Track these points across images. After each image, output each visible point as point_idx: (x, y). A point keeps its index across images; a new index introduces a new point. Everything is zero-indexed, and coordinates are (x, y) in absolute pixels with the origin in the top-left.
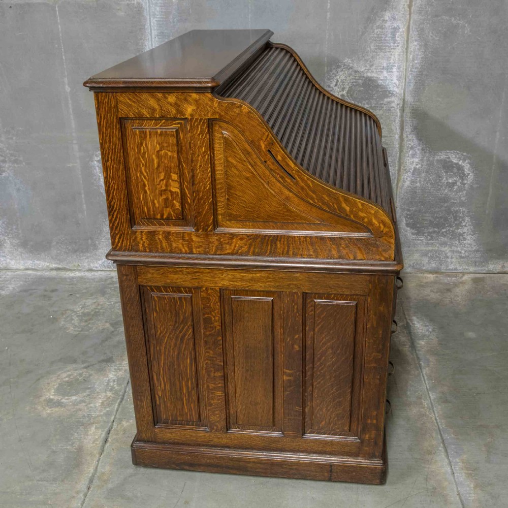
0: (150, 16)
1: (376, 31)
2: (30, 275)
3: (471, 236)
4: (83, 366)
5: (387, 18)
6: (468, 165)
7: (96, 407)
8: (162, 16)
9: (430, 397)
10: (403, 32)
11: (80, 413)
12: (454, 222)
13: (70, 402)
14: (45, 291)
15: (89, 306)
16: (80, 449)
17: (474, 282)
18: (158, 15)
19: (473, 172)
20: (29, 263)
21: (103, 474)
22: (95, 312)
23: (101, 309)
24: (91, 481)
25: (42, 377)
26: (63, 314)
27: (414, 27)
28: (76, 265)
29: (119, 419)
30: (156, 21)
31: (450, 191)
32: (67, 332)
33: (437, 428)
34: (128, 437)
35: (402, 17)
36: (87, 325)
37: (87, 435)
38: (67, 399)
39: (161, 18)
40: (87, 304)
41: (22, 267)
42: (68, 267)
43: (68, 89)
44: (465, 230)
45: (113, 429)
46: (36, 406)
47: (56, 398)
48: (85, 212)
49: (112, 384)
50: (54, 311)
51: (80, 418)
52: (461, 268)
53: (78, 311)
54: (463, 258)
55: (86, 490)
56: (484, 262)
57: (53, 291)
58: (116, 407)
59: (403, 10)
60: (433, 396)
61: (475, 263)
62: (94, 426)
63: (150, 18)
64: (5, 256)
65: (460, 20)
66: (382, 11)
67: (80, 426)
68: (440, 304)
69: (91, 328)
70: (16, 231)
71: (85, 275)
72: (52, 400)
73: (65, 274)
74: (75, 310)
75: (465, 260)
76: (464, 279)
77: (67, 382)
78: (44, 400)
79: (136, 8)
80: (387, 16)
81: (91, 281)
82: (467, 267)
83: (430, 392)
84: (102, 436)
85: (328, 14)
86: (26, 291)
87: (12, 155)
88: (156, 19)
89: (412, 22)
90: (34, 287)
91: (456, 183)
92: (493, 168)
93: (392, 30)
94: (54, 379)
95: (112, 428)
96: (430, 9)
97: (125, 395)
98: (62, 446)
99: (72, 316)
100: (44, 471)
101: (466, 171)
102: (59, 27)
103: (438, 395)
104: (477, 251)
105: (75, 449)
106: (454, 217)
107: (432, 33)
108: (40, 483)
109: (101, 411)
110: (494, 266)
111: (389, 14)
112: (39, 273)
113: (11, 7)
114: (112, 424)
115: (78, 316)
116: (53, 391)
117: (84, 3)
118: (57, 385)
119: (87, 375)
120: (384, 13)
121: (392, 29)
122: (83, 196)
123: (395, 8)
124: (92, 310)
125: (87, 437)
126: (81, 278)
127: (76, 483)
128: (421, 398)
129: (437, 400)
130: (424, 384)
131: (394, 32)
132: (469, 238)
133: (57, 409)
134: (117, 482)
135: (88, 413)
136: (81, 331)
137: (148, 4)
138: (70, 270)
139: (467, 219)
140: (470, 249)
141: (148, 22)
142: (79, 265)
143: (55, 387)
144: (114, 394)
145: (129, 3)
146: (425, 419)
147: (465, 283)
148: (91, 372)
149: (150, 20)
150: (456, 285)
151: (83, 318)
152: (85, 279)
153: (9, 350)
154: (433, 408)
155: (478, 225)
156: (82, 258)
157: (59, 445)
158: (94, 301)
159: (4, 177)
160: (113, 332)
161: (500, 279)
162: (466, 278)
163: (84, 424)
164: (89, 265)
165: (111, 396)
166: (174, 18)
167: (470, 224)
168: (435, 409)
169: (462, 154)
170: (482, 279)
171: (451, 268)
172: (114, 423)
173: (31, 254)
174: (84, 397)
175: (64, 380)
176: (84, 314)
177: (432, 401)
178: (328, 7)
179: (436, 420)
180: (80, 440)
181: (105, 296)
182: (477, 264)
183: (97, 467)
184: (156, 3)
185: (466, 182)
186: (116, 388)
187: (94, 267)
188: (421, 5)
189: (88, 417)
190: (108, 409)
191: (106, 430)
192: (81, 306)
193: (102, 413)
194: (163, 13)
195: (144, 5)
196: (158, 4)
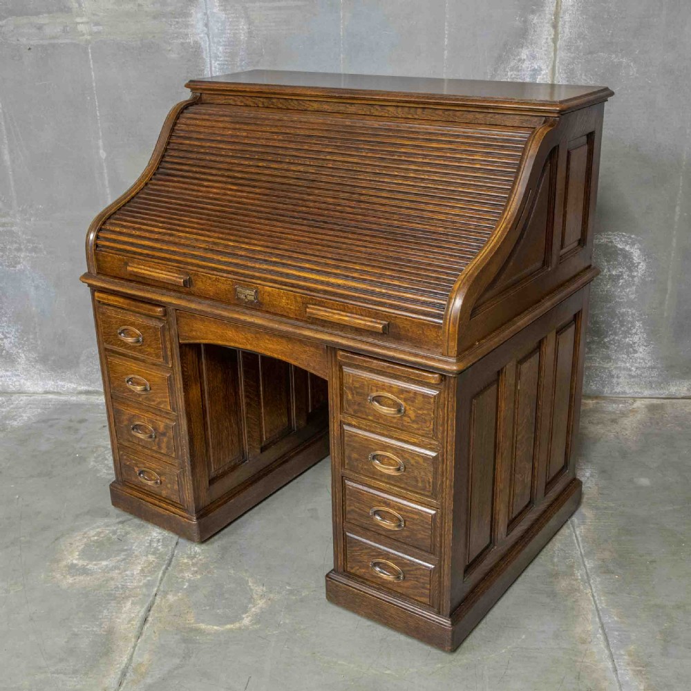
0: (210, 59)
1: (509, 74)
2: (50, 401)
3: (644, 348)
4: (118, 520)
5: (524, 56)
6: (638, 251)
7: (133, 574)
8: (226, 59)
9: (585, 565)
10: (546, 74)
11: (112, 583)
12: (620, 329)
13: (99, 568)
14: (71, 421)
16: (111, 632)
17: (649, 410)
18: (220, 57)
19: (645, 260)
20: (50, 385)
21: (141, 664)
24: (124, 674)
25: (63, 535)
26: (93, 452)
27: (561, 67)
29: (164, 591)
30: (219, 64)
31: (614, 286)
32: (98, 475)
33: (594, 608)
34: (175, 615)
35: (545, 54)
37: (121, 613)
38: (95, 565)
39: (227, 61)
41: (41, 390)
42: (101, 390)
43: (103, 154)
44: (636, 339)
45: (156, 604)
46: (54, 574)
47: (81, 563)
49: (155, 545)
50: (81, 448)
51: (112, 590)
52: (631, 391)
54: (634, 377)
55: (116, 686)
56: (662, 383)
57: (81, 421)
58: (160, 575)
59: (546, 45)
60: (589, 564)
61: (650, 385)
62: (130, 602)
63: (211, 61)
64: (18, 375)
65: (622, 58)
66: (517, 47)
67: (112, 600)
68: (602, 439)
70: (34, 342)
72: (76, 565)
73: (97, 399)
75: (636, 380)
76: (635, 405)
77: (96, 542)
78: (65, 566)
79: (192, 48)
80: (524, 54)
82: (639, 391)
83: (585, 559)
84: (140, 615)
85: (446, 52)
86: (44, 421)
87: (29, 241)
88: (218, 62)
89: (558, 61)
90: (56, 417)
91: (622, 275)
92: (673, 255)
93: (531, 73)
94: (78, 538)
95: (154, 604)
96: (582, 44)
97: (173, 560)
98: (87, 628)
99: (105, 454)
100: (61, 660)
101: (636, 260)
102: (93, 73)
103: (596, 563)
104: (652, 368)
105: (104, 631)
106: (620, 321)
107: (585, 75)
108: (55, 675)
109: (139, 581)
110: (676, 388)
111: (526, 50)
112: (63, 398)
113: (29, 49)
114: (155, 599)
116: (77, 553)
117: (124, 42)
118: (83, 546)
119: (123, 533)
120: (520, 50)
121: (531, 71)
123: (535, 43)
125: (120, 615)
127: (104, 676)
128: (572, 567)
129: (594, 570)
130: (578, 548)
131: (534, 74)
132: (641, 350)
133: (82, 578)
134: (158, 676)
135: (123, 583)
137: (208, 43)
139: (638, 324)
140: (643, 365)
141: (209, 66)
143: (80, 548)
144: (157, 558)
145: (183, 41)
146: (579, 595)
147: (637, 412)
148: (128, 529)
149: (211, 64)
150: (624, 414)
153: (20, 499)
154: (589, 581)
155: (653, 333)
157: (83, 626)
159: (19, 270)
161: (685, 406)
162: (638, 404)
163: (117, 597)
165: (153, 561)
166: (242, 60)
167: (643, 331)
168: (592, 581)
169: (628, 237)
170: (661, 407)
171: (618, 391)
172: (157, 597)
173: (53, 373)
174: (118, 561)
175: (92, 539)
177: (588, 571)
178: (446, 43)
179: (593, 596)
180: (111, 619)
182: (654, 386)
183: (132, 656)
185: (635, 274)
186: (162, 550)
188: (570, 38)
189: (122, 588)
190: (149, 578)
191: (146, 606)
193: (141, 584)
194: (227, 55)
195: (202, 43)
196: (220, 42)
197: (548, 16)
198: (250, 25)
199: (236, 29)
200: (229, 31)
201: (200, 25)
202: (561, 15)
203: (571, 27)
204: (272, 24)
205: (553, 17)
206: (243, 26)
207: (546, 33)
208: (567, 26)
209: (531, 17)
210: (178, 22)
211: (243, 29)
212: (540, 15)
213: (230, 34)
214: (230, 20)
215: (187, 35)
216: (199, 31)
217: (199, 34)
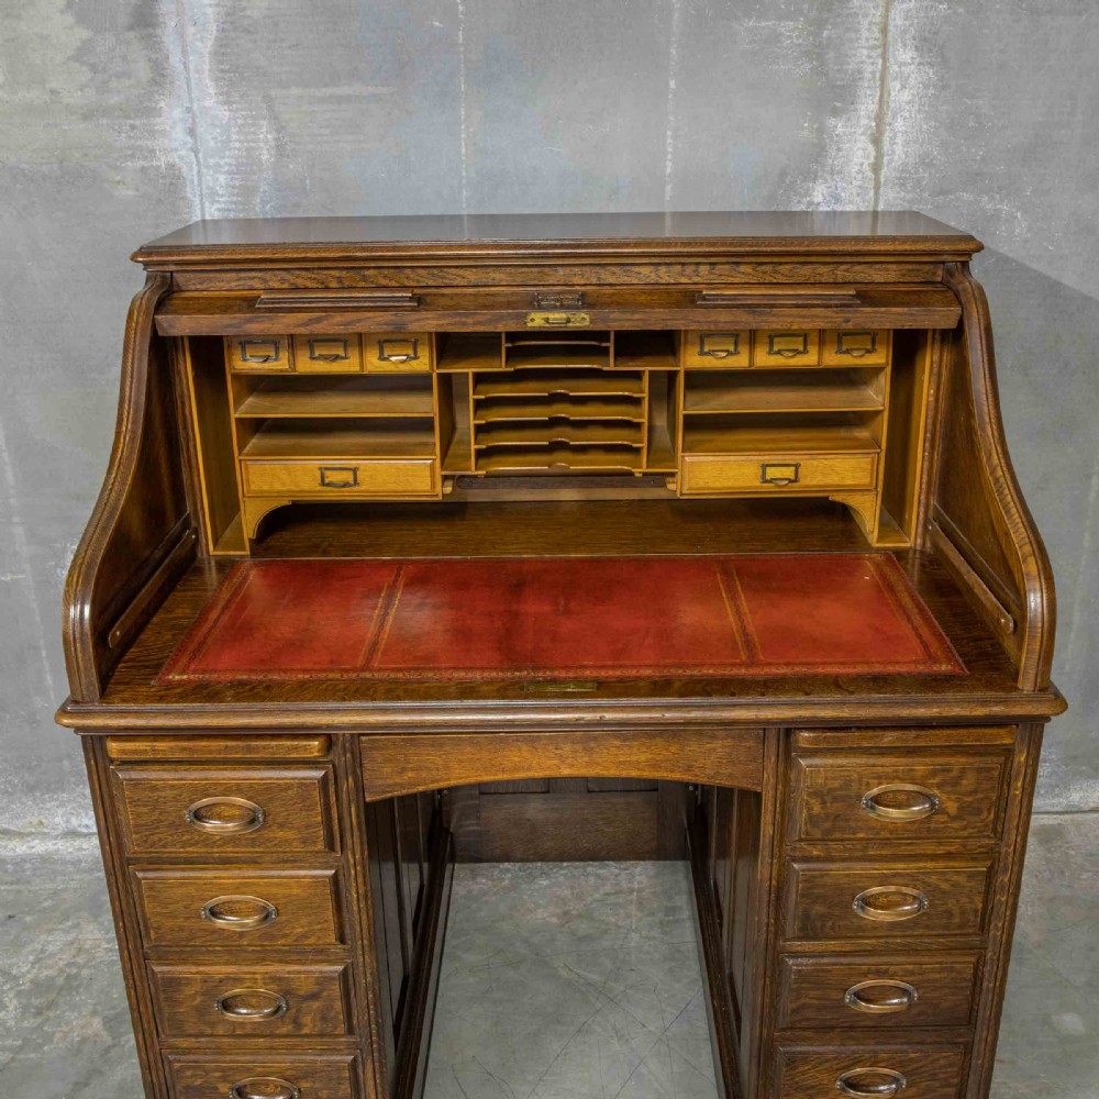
0: (201, 200)
5: (818, 198)
8: (235, 199)
15: (55, 954)
18: (222, 196)
22: (69, 977)
23: (83, 967)
28: (35, 821)
30: (219, 210)
35: (858, 195)
36: (40, 1027)
39: (232, 202)
40: (50, 948)
42: (13, 828)
48: (52, 693)
53: (23, 975)
56: (1057, 786)
59: (860, 176)
63: (202, 204)
65: (1001, 202)
66: (805, 180)
69: (49, 1038)
71: (58, 850)
73: (5, 847)
74: (14, 972)
79: (164, 177)
81: (71, 868)
85: (668, 187)
88: (217, 206)
92: (1084, 563)
96: (927, 174)
99: (3, 992)
110: (1082, 794)
111: (823, 186)
115: (19, 994)
117: (25, 166)
120: (811, 185)
122: (44, 654)
123: (840, 172)
124: (61, 971)
126: (45, 859)
136: (21, 1048)
137: (195, 168)
138: (21, 835)
141: (199, 213)
142: (41, 823)
145: (145, 164)
149: (204, 209)
151: (33, 1000)
152: (55, 862)
156: (48, 805)
158: (71, 937)
160: (108, 1050)
164: (67, 821)
166: (264, 202)
170: (1058, 832)
176: (39, 987)
178: (668, 170)
181: (100, 919)
182: (1042, 792)
184: (218, 165)
187: (80, 826)
188: (905, 164)
192: (31, 958)
194: (236, 191)
195: (185, 170)
196: (221, 166)
197: (864, 121)
198: (279, 132)
199: (253, 141)
200: (237, 145)
201: (179, 133)
202: (888, 120)
203: (907, 143)
204: (322, 130)
205: (874, 124)
206: (266, 134)
207: (860, 153)
208: (900, 140)
209: (832, 121)
210: (133, 127)
211: (266, 141)
212: (849, 119)
213: (239, 150)
214: (240, 122)
215: (152, 151)
216: (175, 145)
217: (176, 150)
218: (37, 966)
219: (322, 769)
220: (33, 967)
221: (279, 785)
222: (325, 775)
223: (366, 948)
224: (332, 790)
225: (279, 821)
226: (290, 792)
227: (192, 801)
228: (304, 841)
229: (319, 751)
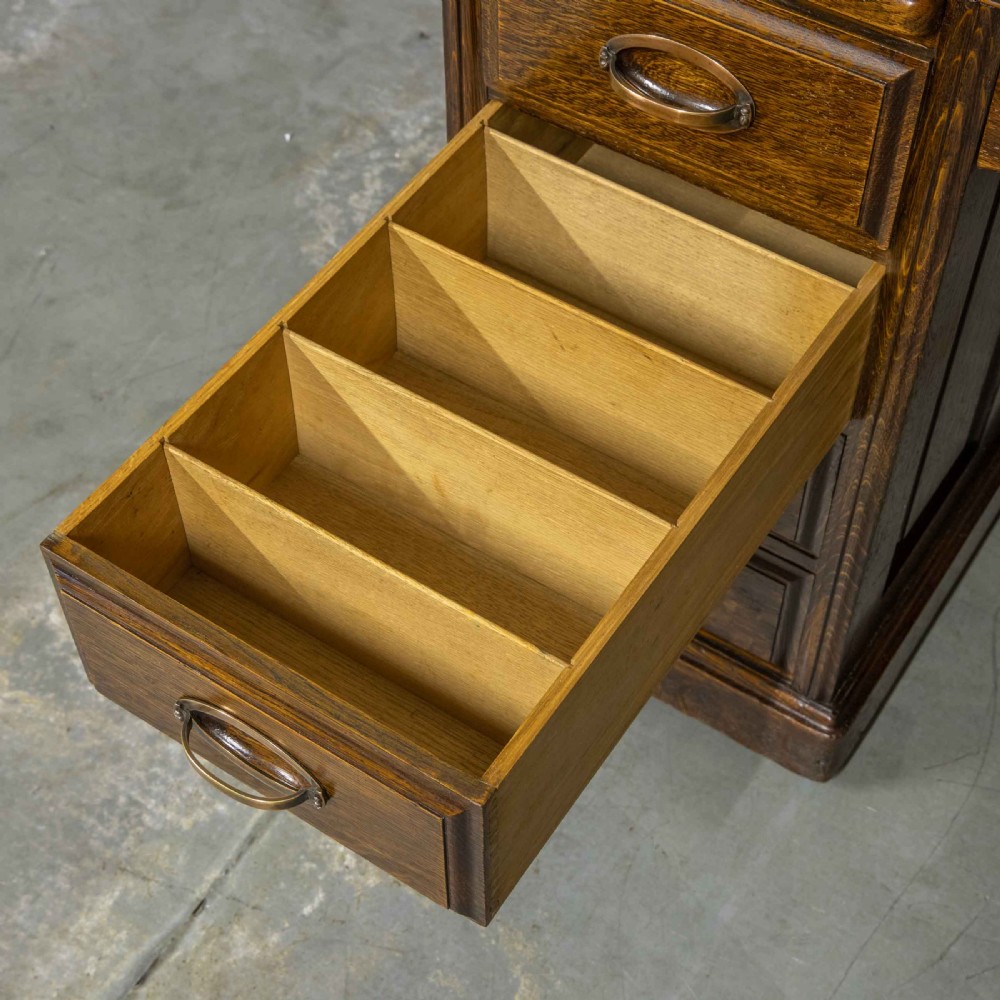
218: (429, 137)
219: (903, 62)
220: (422, 137)
221: (801, 63)
222: (906, 79)
223: (878, 433)
224: (911, 114)
225: (783, 134)
226: (819, 86)
227: (620, 28)
228: (821, 196)
229: (905, 23)
